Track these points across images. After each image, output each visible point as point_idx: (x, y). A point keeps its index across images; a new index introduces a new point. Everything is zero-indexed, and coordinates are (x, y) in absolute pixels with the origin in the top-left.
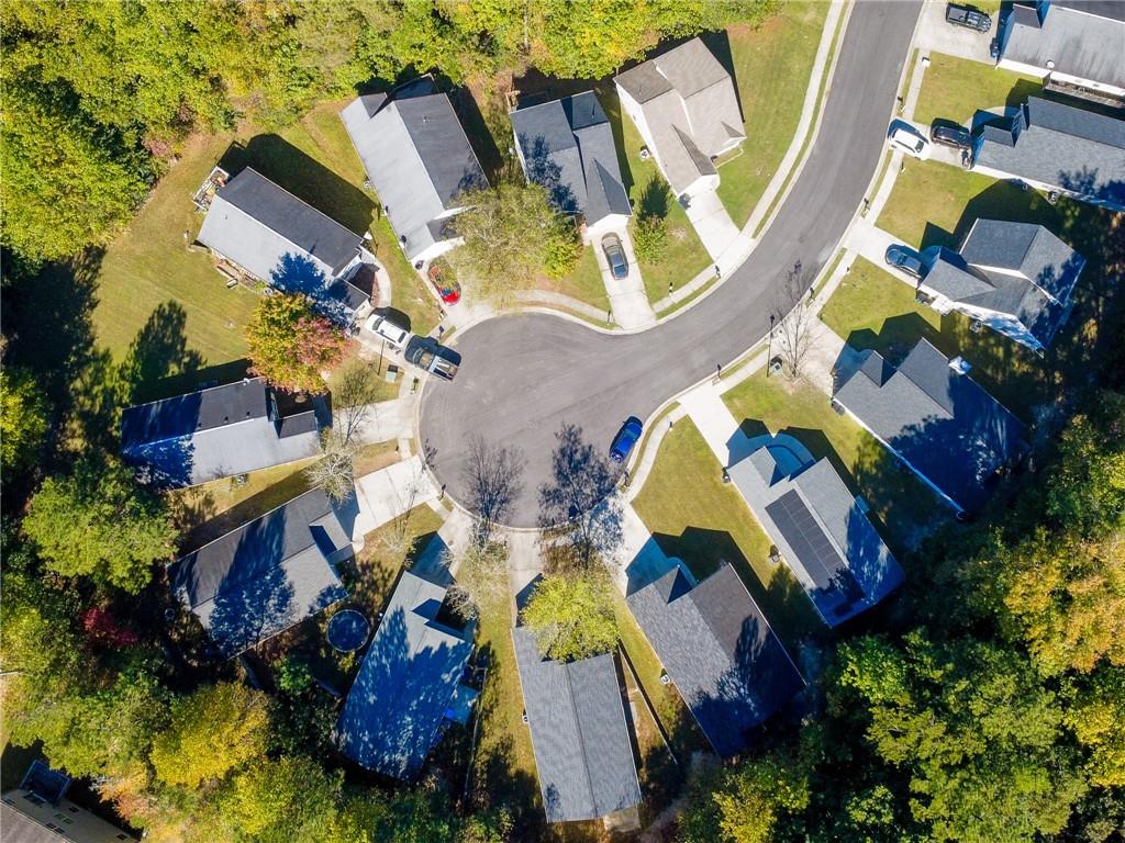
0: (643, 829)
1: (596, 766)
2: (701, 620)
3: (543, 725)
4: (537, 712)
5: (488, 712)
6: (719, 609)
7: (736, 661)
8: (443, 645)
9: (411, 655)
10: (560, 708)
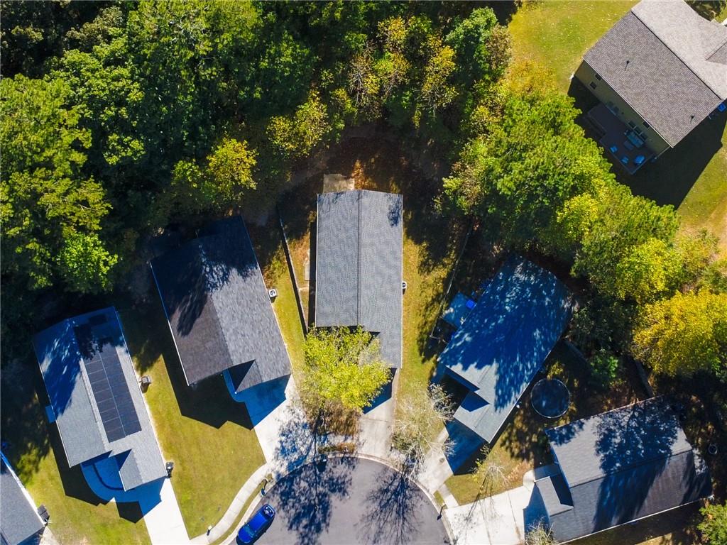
0: (323, 173)
1: (351, 232)
2: (227, 339)
3: (390, 276)
4: (393, 290)
5: (437, 299)
6: (209, 345)
7: (206, 296)
8: (465, 368)
9: (495, 366)
10: (372, 288)
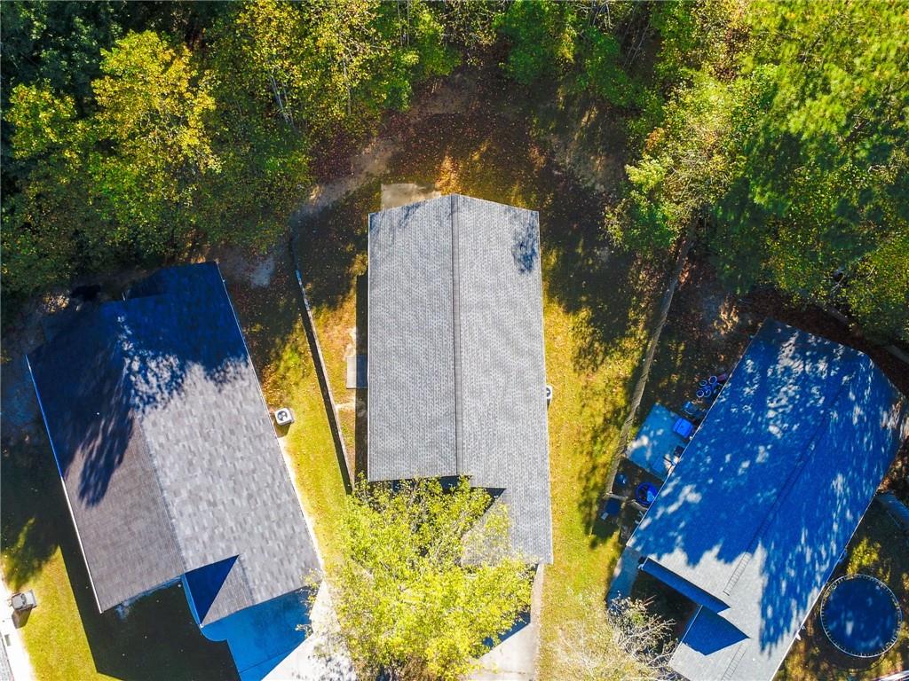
0: (380, 183)
1: (437, 281)
2: (174, 512)
3: (521, 373)
4: (528, 399)
5: (614, 419)
6: (138, 526)
7: (131, 421)
8: (693, 559)
9: (760, 554)
10: (486, 395)
